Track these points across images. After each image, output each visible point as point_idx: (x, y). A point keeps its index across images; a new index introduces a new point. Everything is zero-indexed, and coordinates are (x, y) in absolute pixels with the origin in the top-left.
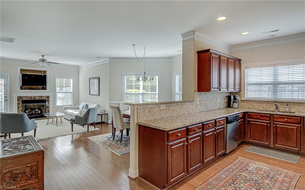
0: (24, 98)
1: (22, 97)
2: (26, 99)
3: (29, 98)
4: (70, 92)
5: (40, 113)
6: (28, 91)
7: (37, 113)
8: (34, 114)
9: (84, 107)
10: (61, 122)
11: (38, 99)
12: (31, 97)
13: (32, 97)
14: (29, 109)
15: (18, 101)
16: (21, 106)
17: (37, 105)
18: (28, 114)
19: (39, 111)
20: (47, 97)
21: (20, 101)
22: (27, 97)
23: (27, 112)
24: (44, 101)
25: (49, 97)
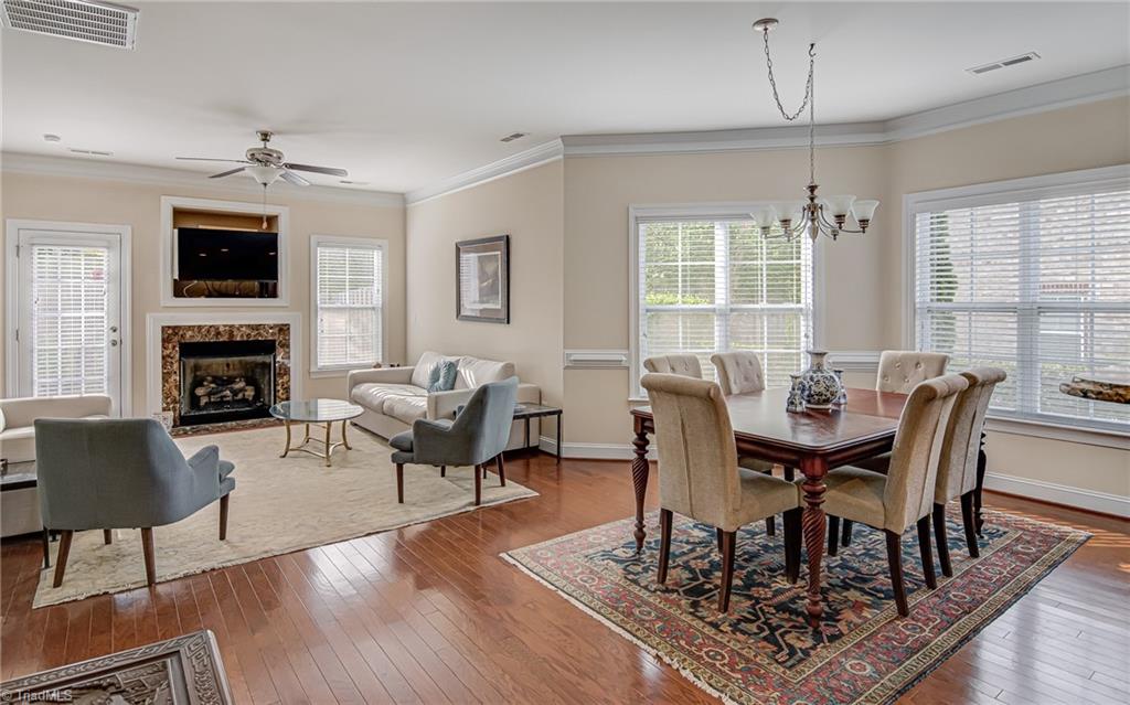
0: (190, 333)
1: (179, 327)
2: (198, 339)
3: (209, 331)
4: (373, 309)
5: (254, 397)
6: (202, 301)
7: (240, 396)
8: (228, 402)
9: (442, 374)
10: (345, 444)
11: (245, 338)
12: (217, 328)
13: (221, 329)
14: (209, 378)
15: (164, 347)
16: (176, 366)
17: (240, 362)
18: (204, 401)
19: (247, 388)
20: (281, 330)
21: (174, 347)
22: (200, 327)
23: (200, 391)
24: (268, 347)
25: (289, 329)
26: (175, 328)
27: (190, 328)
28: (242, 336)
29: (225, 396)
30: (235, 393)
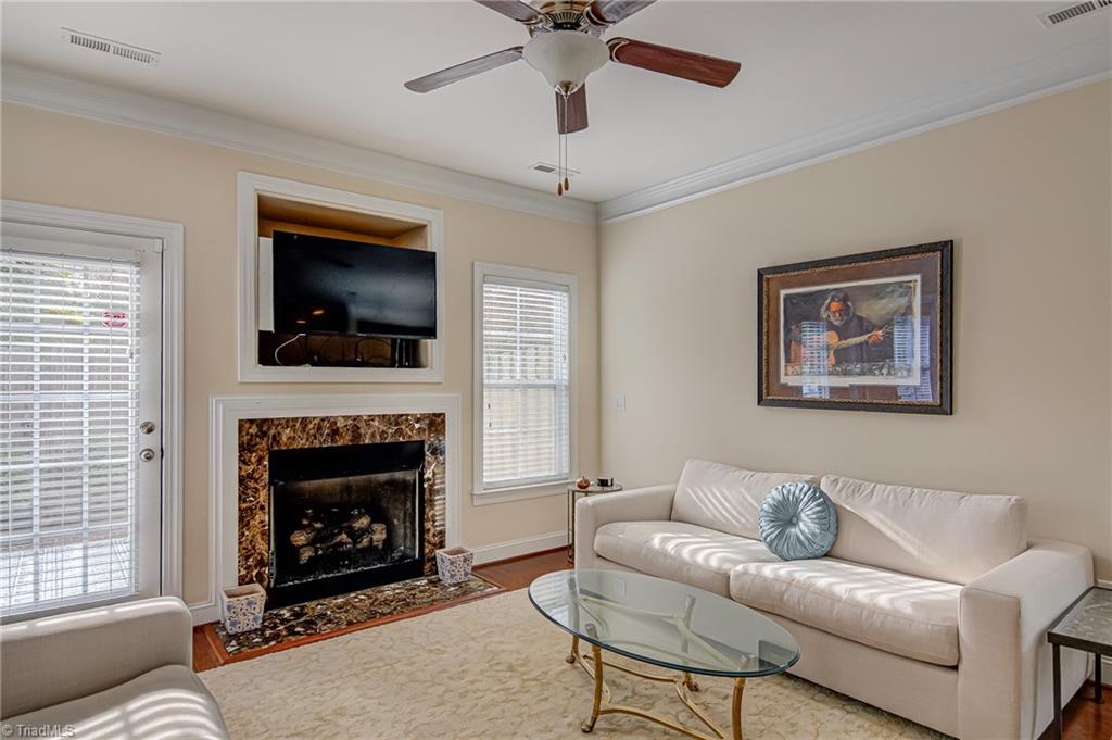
0: (288, 430)
1: (271, 423)
2: (302, 443)
3: (319, 428)
4: (554, 387)
5: (385, 540)
6: (306, 373)
7: (365, 542)
8: (347, 555)
11: (378, 440)
12: (333, 422)
15: (243, 461)
16: (263, 495)
18: (306, 555)
19: (376, 526)
20: (432, 424)
21: (259, 460)
22: (305, 421)
23: (299, 538)
24: (412, 455)
25: (443, 421)
26: (263, 425)
27: (288, 422)
28: (373, 435)
29: (341, 544)
30: (356, 536)
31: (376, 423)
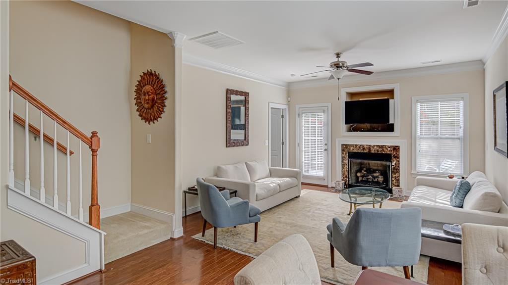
0: (352, 148)
1: (348, 145)
2: (355, 151)
3: (360, 147)
5: (383, 181)
6: (357, 133)
7: (376, 180)
11: (376, 152)
12: (363, 146)
13: (365, 147)
14: (365, 169)
15: (342, 153)
16: (347, 162)
17: (375, 163)
18: (360, 179)
19: (380, 176)
20: (394, 149)
21: (346, 153)
22: (356, 145)
23: (359, 174)
24: (388, 157)
25: (399, 148)
27: (352, 145)
28: (375, 150)
30: (374, 177)
31: (376, 147)
